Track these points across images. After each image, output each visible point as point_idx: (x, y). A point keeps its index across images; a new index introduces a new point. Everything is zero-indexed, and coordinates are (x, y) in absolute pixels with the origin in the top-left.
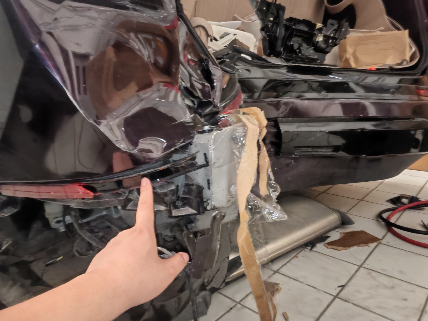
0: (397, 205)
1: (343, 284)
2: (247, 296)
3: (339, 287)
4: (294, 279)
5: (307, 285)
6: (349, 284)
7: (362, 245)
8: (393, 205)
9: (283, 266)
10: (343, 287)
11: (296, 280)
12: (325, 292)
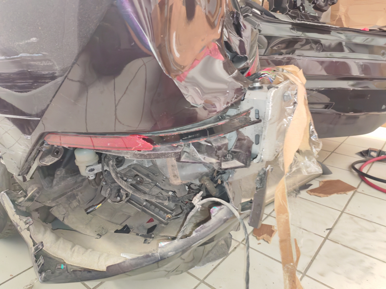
0: (366, 158)
1: (330, 227)
3: (327, 229)
5: (299, 227)
6: (335, 227)
7: (341, 193)
8: (362, 157)
10: (331, 230)
12: (315, 234)
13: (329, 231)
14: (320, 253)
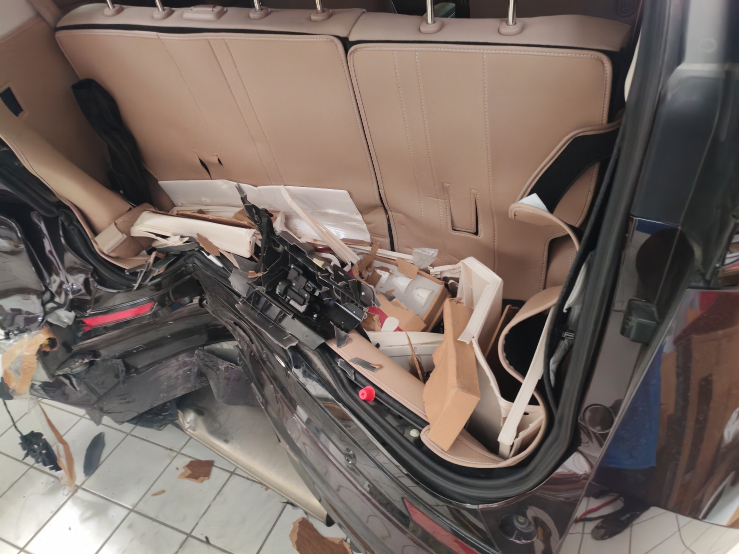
1: (211, 542)
2: (190, 457)
3: (207, 538)
4: (220, 491)
5: (209, 506)
6: (211, 548)
9: (244, 477)
10: (207, 541)
11: (217, 495)
12: (197, 524)
13: (205, 540)
14: (163, 527)
